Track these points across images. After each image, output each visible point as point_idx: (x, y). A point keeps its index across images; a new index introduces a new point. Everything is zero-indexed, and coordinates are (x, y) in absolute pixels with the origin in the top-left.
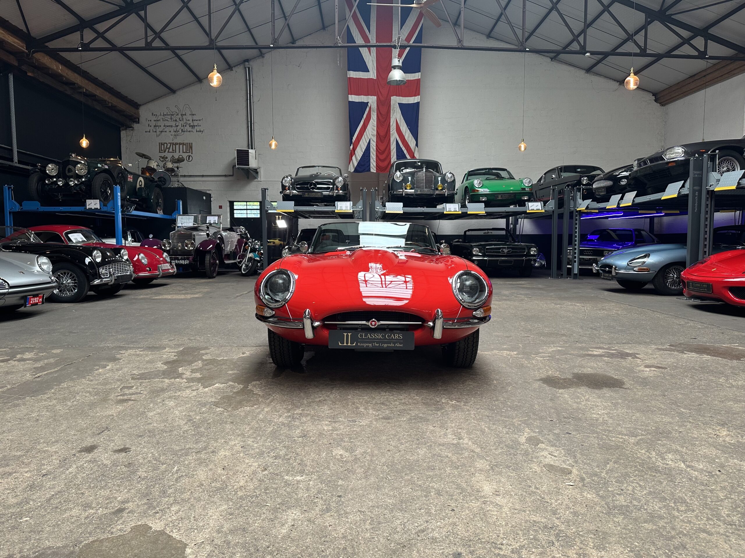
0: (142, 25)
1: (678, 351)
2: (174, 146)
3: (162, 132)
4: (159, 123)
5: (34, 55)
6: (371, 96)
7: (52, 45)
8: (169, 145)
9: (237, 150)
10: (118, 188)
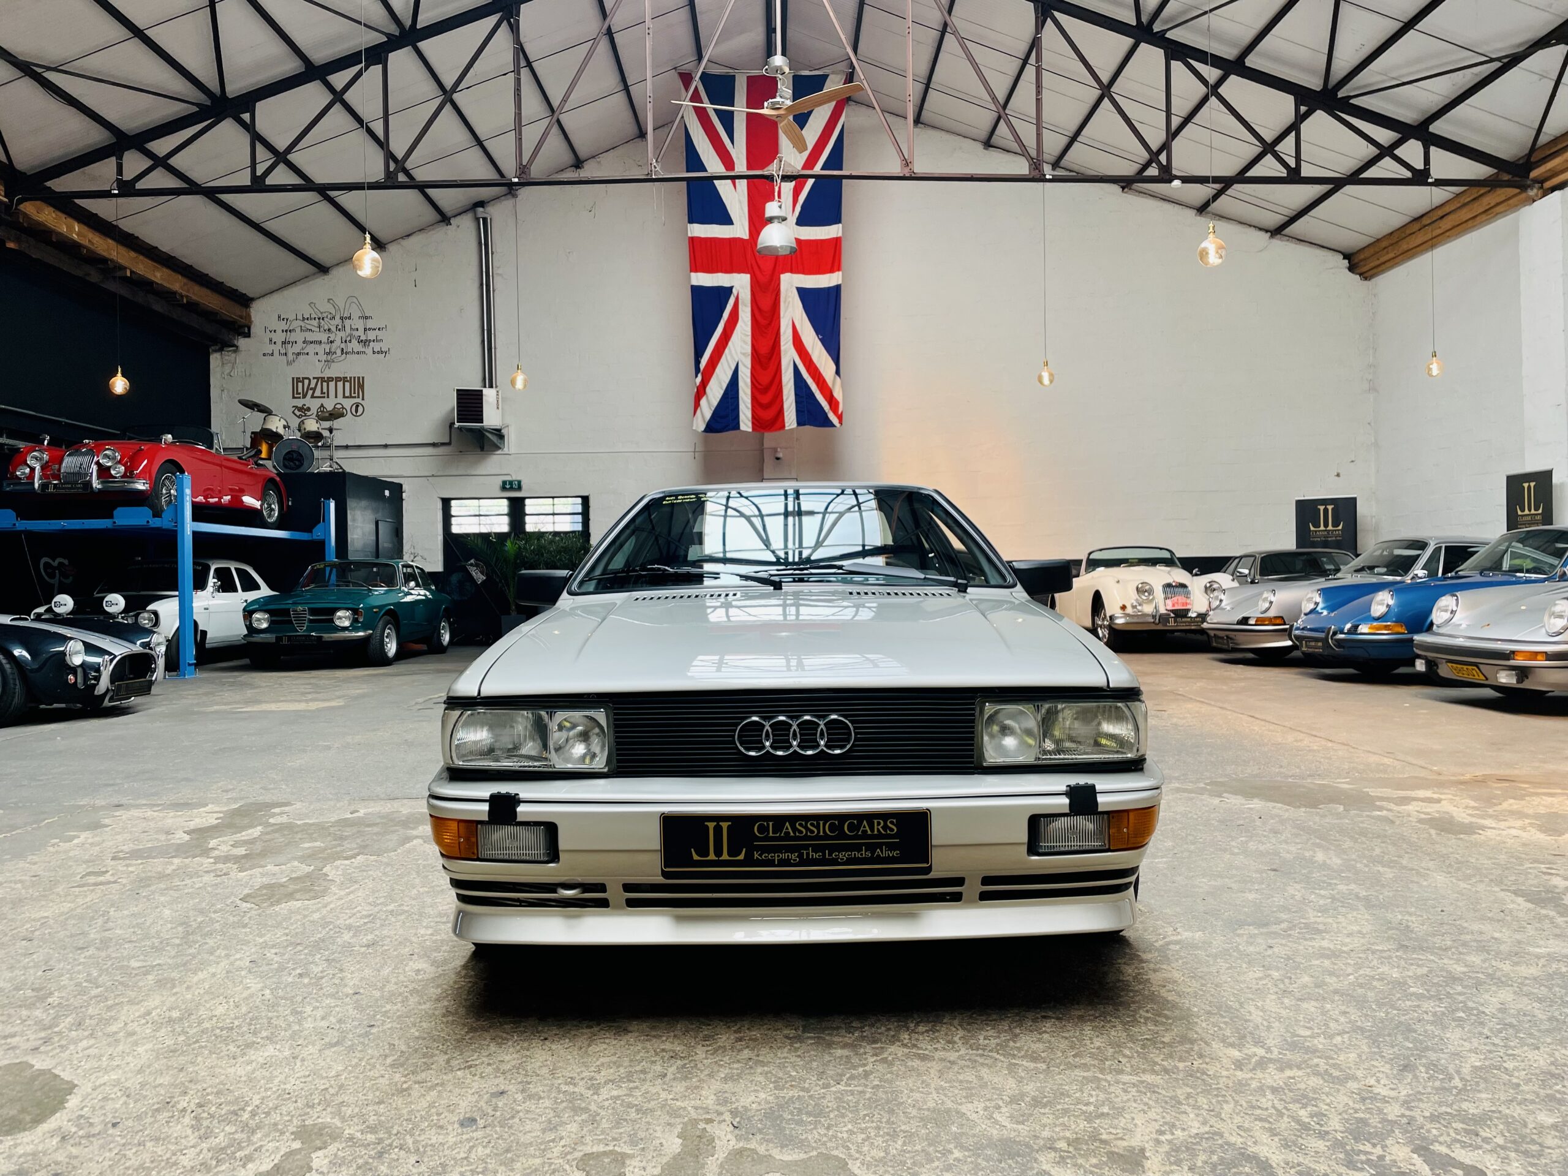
0: (245, 139)
2: (325, 384)
3: (299, 354)
4: (292, 337)
5: (22, 207)
6: (739, 273)
7: (61, 184)
8: (313, 382)
9: (458, 390)
10: (187, 478)
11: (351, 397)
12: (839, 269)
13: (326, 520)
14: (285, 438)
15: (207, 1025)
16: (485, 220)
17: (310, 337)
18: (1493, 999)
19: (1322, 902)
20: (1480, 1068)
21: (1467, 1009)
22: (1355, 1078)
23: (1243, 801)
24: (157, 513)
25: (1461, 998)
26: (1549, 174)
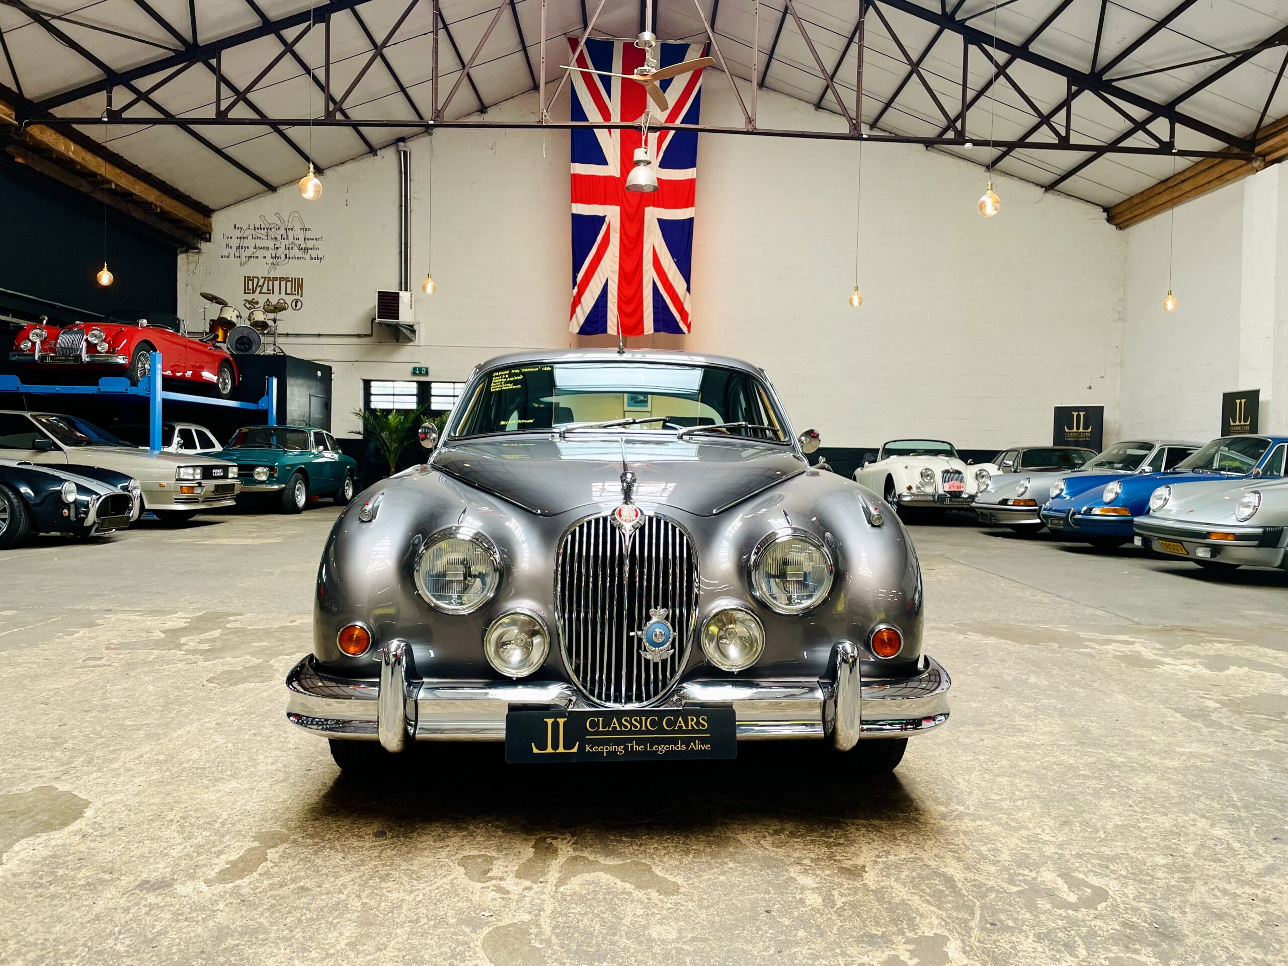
0: (212, 79)
2: (271, 283)
3: (250, 257)
4: (245, 243)
5: (29, 129)
6: (611, 204)
7: (59, 112)
8: (262, 281)
9: (379, 292)
10: (158, 356)
11: (292, 294)
12: (692, 205)
13: (269, 393)
14: (238, 325)
15: (186, 765)
16: (405, 152)
17: (260, 243)
18: (1140, 781)
19: (1027, 711)
20: (1120, 826)
21: (1119, 787)
22: (1027, 828)
23: (982, 638)
24: (134, 383)
25: (1116, 779)
26: (1270, 150)
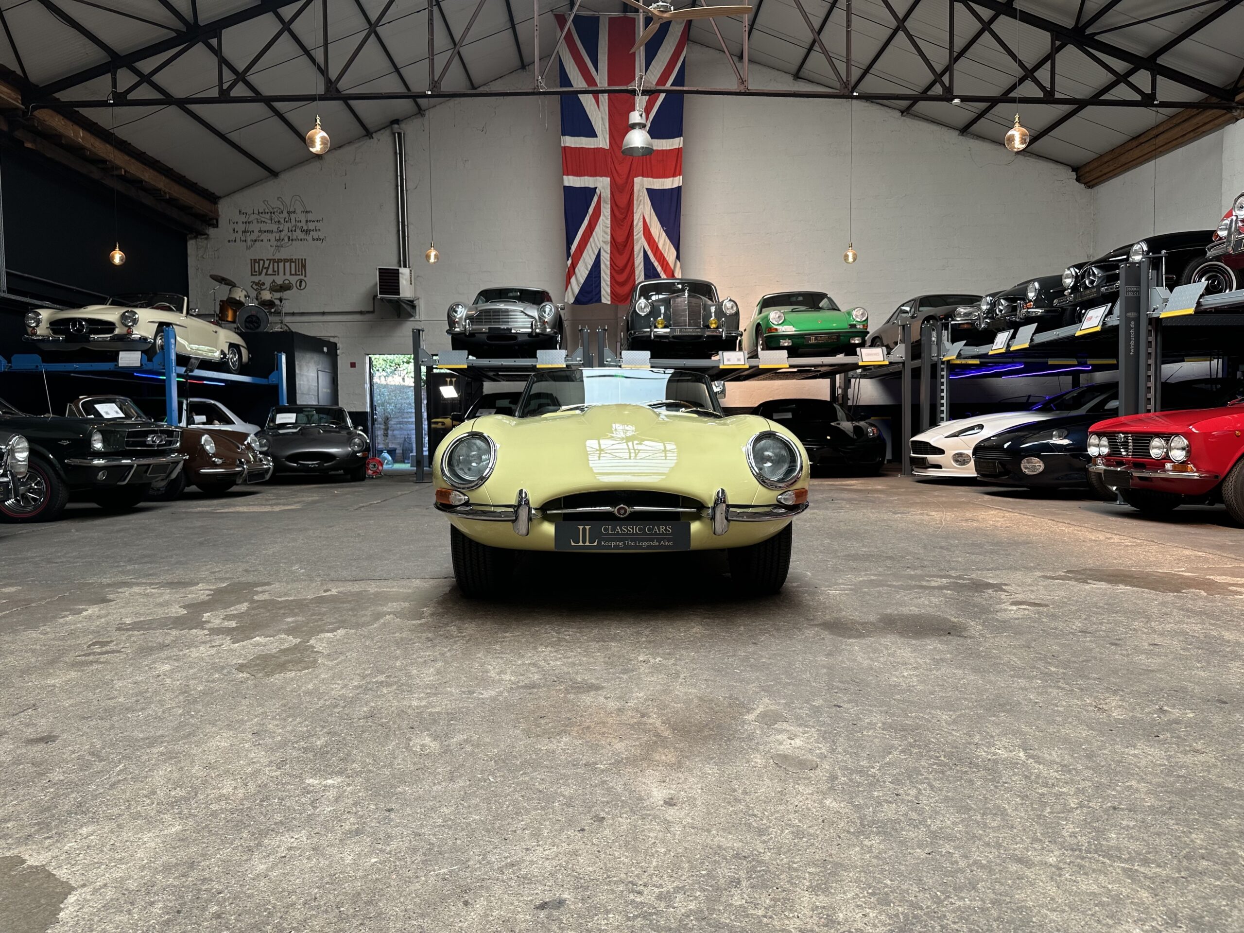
0: (213, 61)
1: (1077, 580)
2: (276, 264)
3: (255, 241)
4: (250, 227)
5: (36, 113)
6: (601, 176)
7: (65, 96)
8: (267, 263)
9: (380, 269)
11: (296, 274)
12: (680, 175)
13: (279, 368)
14: (246, 305)
16: (399, 134)
17: (264, 227)
